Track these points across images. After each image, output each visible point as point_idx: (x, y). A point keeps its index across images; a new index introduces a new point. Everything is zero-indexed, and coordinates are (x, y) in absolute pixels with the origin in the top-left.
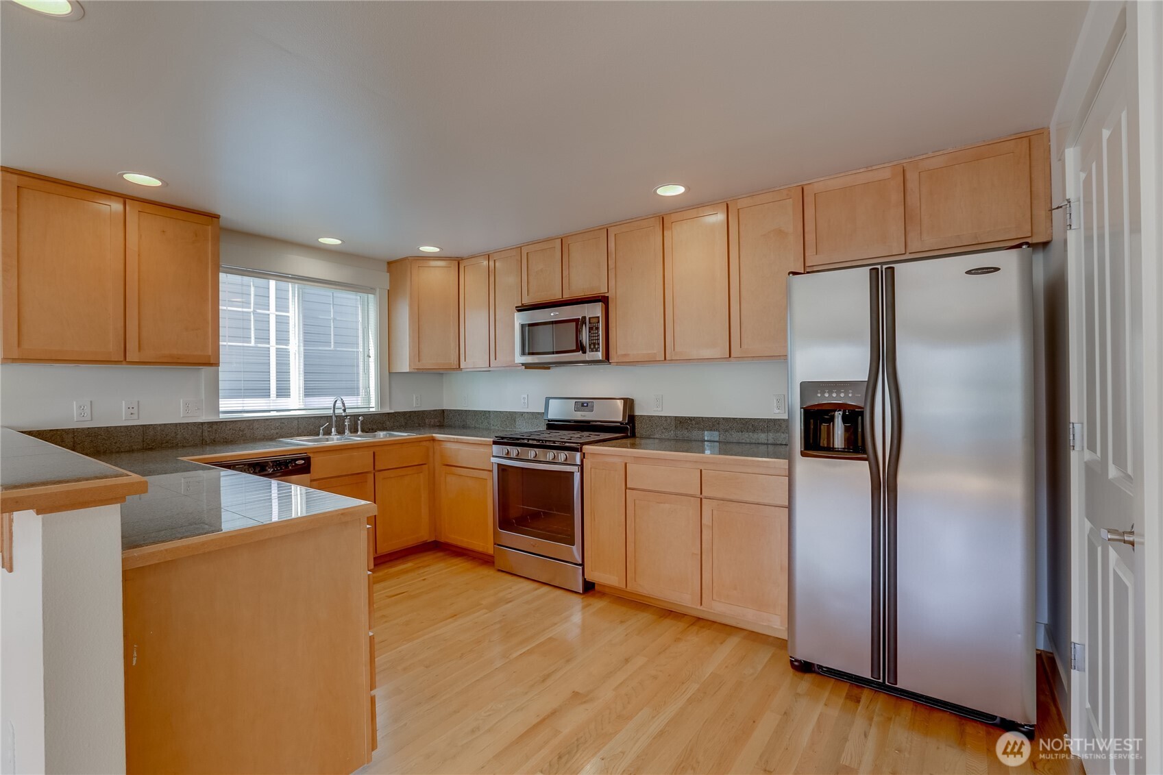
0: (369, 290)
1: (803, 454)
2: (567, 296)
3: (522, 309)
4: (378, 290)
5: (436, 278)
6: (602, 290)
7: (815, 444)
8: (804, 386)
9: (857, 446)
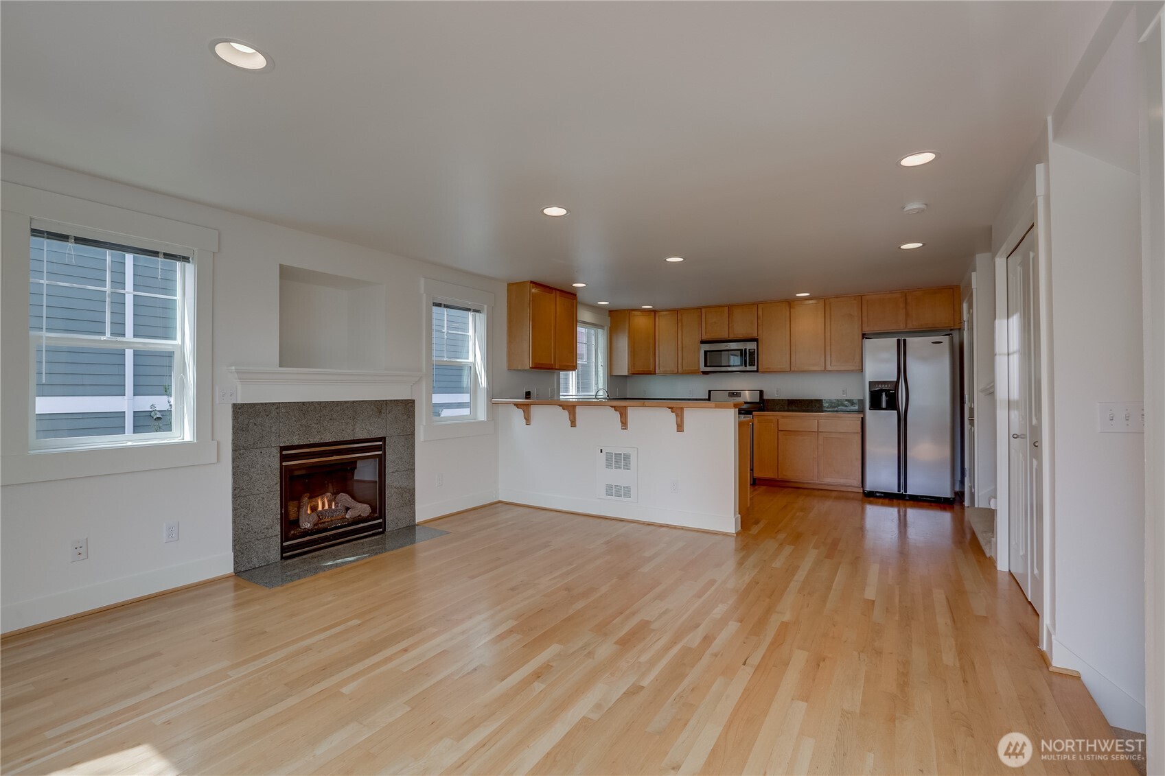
0: (601, 327)
1: (870, 409)
2: (732, 337)
3: (703, 342)
4: (606, 327)
5: (641, 322)
6: (755, 335)
7: (876, 405)
8: (871, 383)
9: (892, 405)
